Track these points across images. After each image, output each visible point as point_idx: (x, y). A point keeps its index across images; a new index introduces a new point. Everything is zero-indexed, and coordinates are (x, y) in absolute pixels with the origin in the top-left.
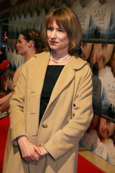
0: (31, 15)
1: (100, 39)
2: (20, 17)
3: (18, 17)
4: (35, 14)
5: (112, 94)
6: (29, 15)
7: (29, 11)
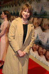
0: (8, 7)
1: (37, 16)
2: (4, 8)
3: (3, 8)
4: (9, 7)
5: (41, 37)
6: (7, 7)
7: (7, 6)
